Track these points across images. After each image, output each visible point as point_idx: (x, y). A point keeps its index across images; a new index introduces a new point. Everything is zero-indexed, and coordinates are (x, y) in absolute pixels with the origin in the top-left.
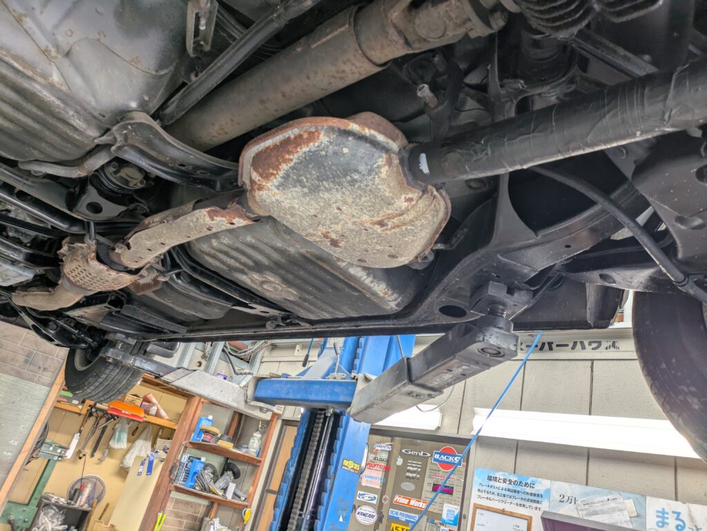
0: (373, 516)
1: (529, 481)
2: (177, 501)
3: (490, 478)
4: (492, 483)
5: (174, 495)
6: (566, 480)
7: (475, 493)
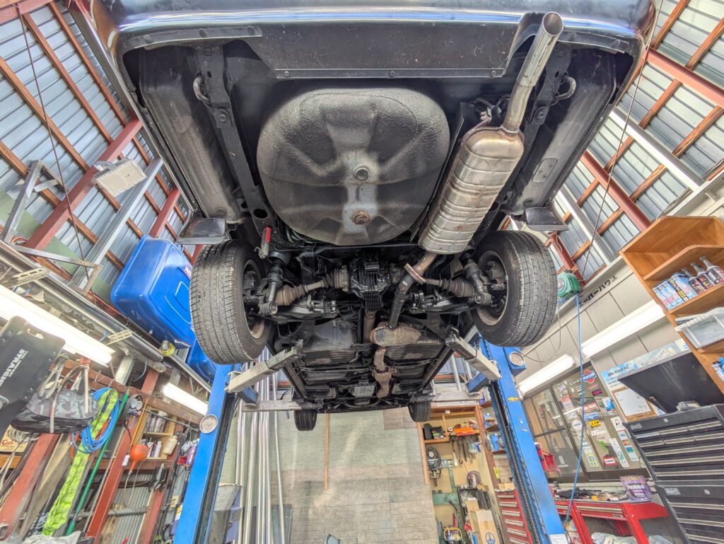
0: (579, 424)
1: (625, 366)
2: (499, 460)
3: (609, 375)
4: (612, 376)
5: (495, 457)
6: (639, 356)
7: (609, 386)
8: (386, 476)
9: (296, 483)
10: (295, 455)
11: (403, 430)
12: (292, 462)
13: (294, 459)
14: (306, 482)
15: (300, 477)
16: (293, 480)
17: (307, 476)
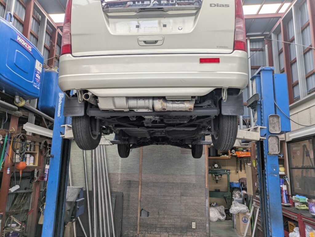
8: (180, 181)
9: (121, 181)
10: (120, 165)
12: (118, 169)
13: (120, 167)
14: (128, 181)
15: (124, 178)
16: (120, 179)
17: (128, 177)
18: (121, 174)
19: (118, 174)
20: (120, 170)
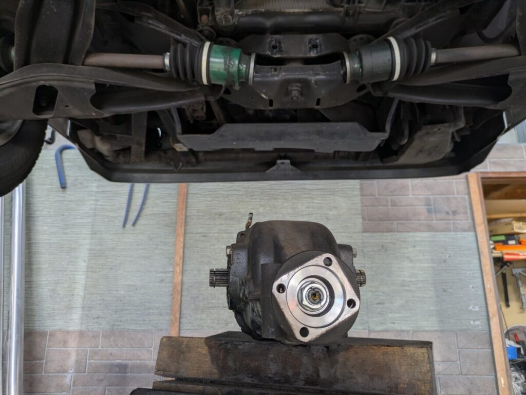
9: (80, 368)
10: (80, 291)
11: (425, 235)
12: (70, 308)
13: (78, 301)
14: (111, 368)
15: (96, 353)
16: (73, 358)
17: (114, 350)
18: (81, 334)
19: (68, 332)
20: (76, 316)
